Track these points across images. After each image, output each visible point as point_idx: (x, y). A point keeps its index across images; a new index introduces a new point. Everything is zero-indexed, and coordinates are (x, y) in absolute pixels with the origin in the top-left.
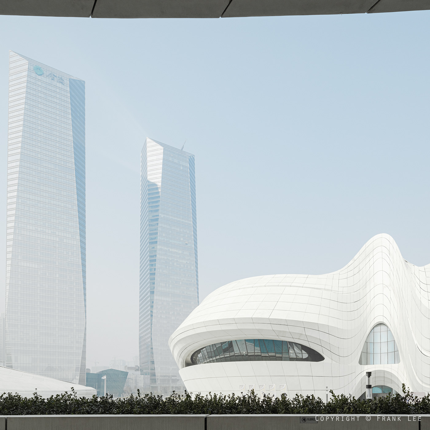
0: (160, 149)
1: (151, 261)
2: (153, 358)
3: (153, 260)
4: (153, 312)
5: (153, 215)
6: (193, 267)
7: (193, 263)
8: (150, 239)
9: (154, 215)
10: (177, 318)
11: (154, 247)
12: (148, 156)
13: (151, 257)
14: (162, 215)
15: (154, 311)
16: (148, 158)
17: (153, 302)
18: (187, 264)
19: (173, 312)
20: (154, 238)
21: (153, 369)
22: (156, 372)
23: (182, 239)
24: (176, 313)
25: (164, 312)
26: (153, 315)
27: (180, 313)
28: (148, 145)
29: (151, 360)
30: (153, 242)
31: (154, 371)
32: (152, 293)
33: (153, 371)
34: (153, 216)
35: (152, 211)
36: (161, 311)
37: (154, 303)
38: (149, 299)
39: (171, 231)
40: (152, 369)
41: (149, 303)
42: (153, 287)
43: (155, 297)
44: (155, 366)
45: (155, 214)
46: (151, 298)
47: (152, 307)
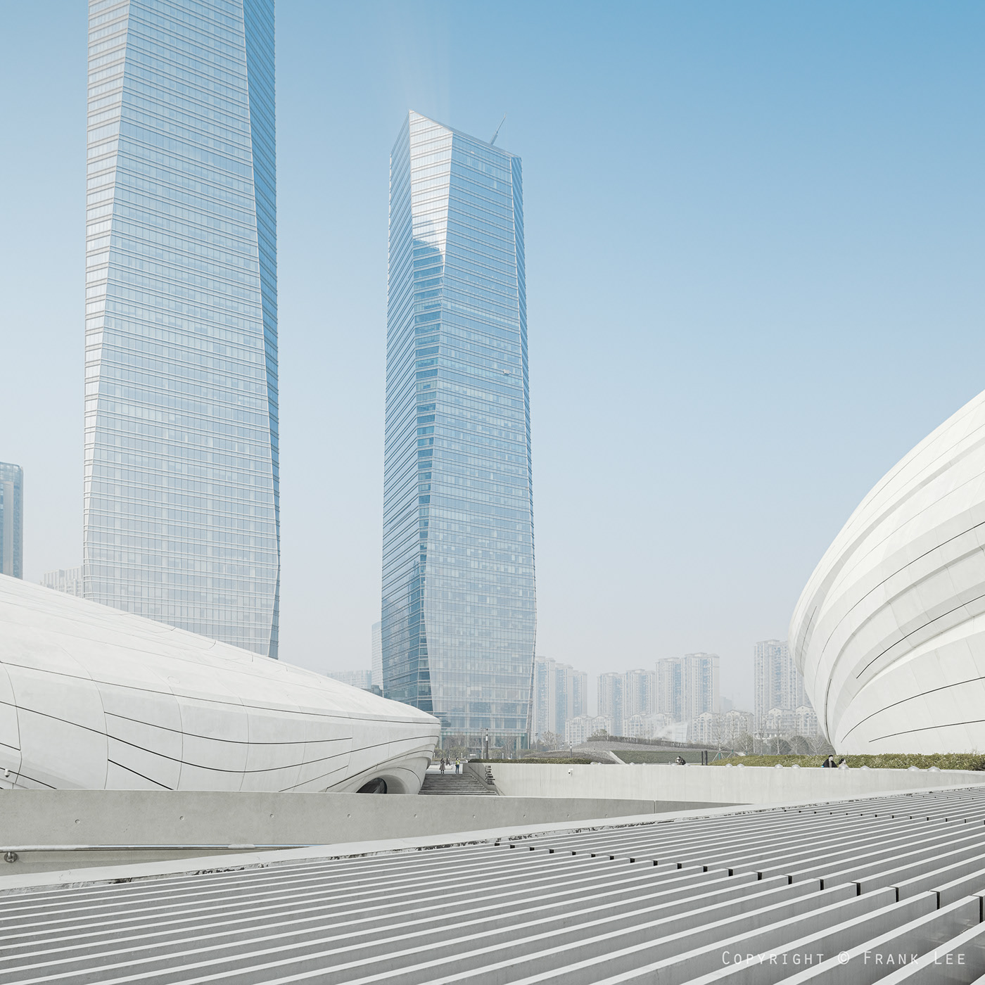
0: (444, 138)
1: (421, 420)
2: (425, 665)
3: (426, 415)
4: (426, 548)
5: (427, 305)
6: (521, 437)
7: (520, 425)
8: (419, 366)
9: (430, 304)
10: (484, 564)
11: (429, 386)
12: (412, 158)
13: (421, 409)
14: (449, 303)
15: (430, 546)
16: (412, 162)
17: (426, 524)
18: (506, 429)
19: (473, 551)
20: (429, 361)
21: (427, 690)
22: (433, 699)
23: (495, 366)
24: (480, 552)
25: (453, 548)
26: (428, 556)
27: (491, 553)
28: (413, 129)
29: (421, 669)
30: (426, 373)
31: (429, 698)
32: (425, 500)
33: (425, 698)
34: (426, 308)
35: (422, 295)
36: (445, 547)
37: (430, 525)
38: (417, 515)
39: (469, 345)
40: (422, 693)
41: (417, 526)
42: (427, 485)
43: (433, 512)
44: (432, 685)
45: (430, 301)
46: (420, 514)
47: (424, 535)
